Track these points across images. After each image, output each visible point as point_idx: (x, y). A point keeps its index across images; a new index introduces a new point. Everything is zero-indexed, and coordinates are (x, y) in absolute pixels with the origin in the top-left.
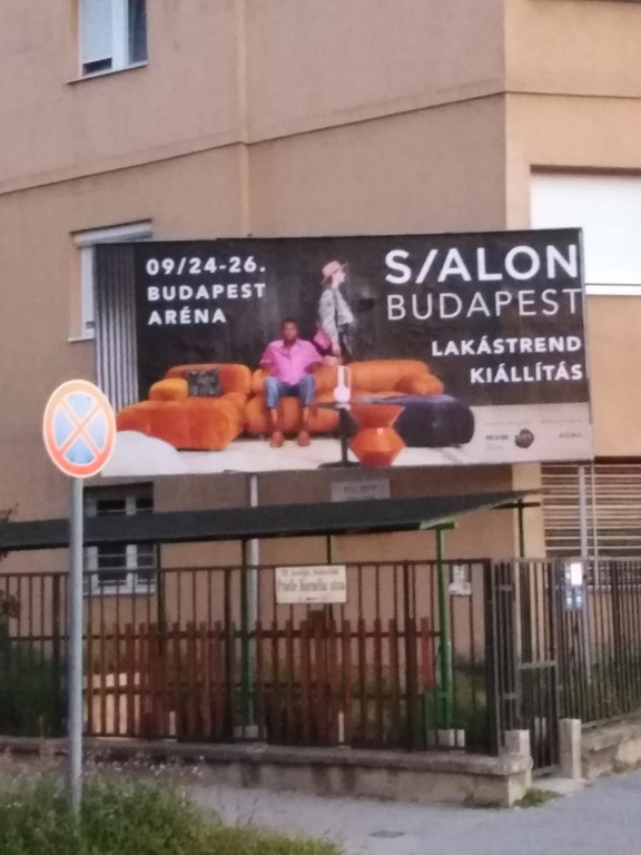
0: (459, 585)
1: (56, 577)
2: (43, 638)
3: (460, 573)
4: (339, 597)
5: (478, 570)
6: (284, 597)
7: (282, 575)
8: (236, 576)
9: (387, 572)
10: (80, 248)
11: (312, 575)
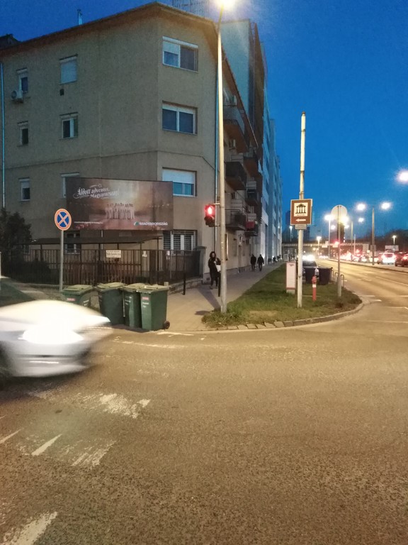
0: (145, 255)
1: (57, 250)
2: (54, 264)
3: (145, 252)
4: (120, 257)
5: (148, 252)
6: (107, 256)
7: (108, 252)
8: (97, 252)
9: (129, 252)
10: (62, 177)
11: (113, 252)
